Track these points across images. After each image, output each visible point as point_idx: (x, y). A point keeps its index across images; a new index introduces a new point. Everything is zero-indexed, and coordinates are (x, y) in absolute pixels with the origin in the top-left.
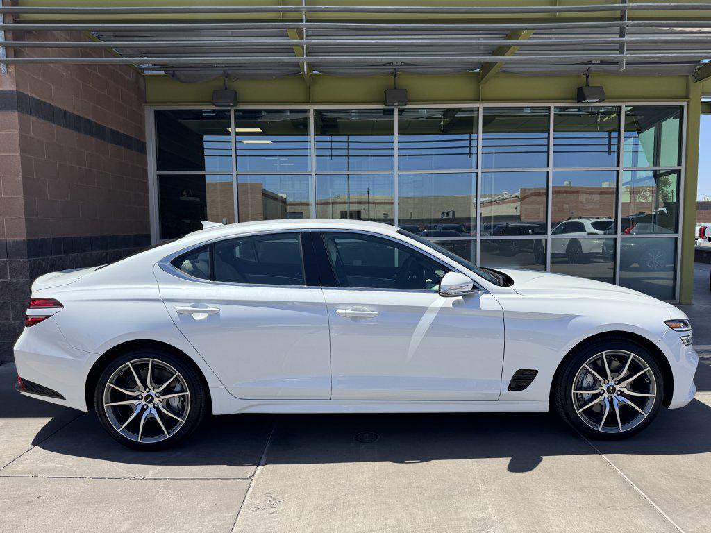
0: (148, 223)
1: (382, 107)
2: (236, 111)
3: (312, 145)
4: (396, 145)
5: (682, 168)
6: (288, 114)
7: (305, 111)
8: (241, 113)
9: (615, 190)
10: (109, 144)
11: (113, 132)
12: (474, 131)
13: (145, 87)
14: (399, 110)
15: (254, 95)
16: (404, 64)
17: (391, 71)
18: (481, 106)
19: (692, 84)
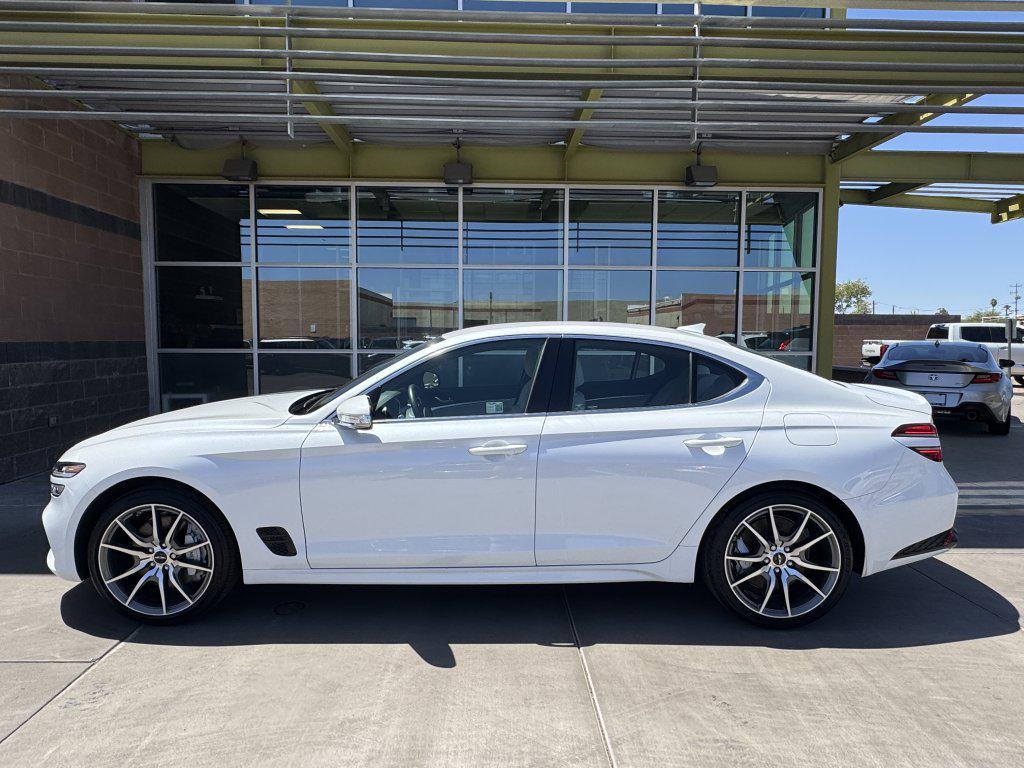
0: (143, 327)
1: (443, 185)
2: (257, 187)
3: (352, 232)
4: (461, 234)
5: (817, 270)
6: (340, 193)
7: (346, 189)
8: (266, 190)
9: (734, 299)
10: (76, 224)
11: (83, 209)
12: (560, 219)
13: (140, 154)
14: (465, 190)
15: (283, 167)
16: (467, 132)
17: (454, 140)
18: (567, 187)
19: (829, 167)
